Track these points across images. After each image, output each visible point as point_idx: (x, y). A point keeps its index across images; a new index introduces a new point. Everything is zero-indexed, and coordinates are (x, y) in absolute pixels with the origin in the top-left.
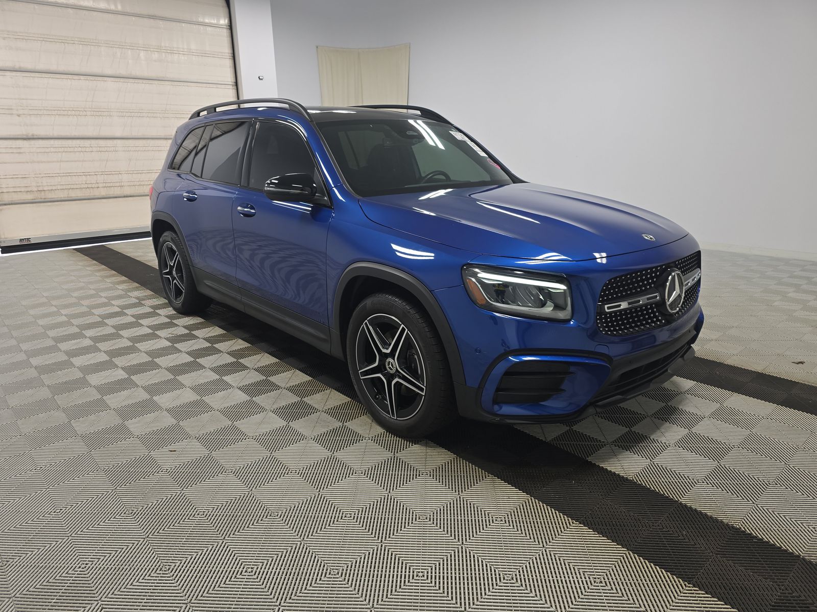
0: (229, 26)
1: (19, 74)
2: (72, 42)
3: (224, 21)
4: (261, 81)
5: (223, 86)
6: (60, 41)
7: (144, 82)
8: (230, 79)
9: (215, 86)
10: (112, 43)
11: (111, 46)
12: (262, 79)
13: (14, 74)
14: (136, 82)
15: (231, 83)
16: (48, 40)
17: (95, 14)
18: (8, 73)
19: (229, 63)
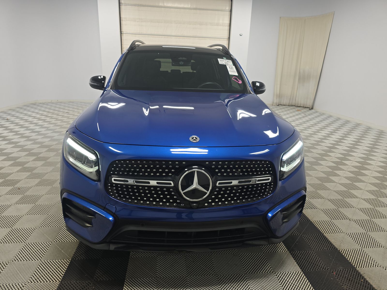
0: (230, 10)
1: (141, 35)
2: (161, 22)
3: (228, 8)
4: (241, 36)
5: (222, 39)
6: (157, 22)
7: (187, 38)
8: (226, 36)
9: (218, 39)
10: (177, 22)
11: (176, 23)
12: (241, 35)
13: (139, 35)
14: (184, 38)
15: (226, 38)
16: (153, 21)
17: (172, 9)
18: (137, 35)
19: (227, 28)
